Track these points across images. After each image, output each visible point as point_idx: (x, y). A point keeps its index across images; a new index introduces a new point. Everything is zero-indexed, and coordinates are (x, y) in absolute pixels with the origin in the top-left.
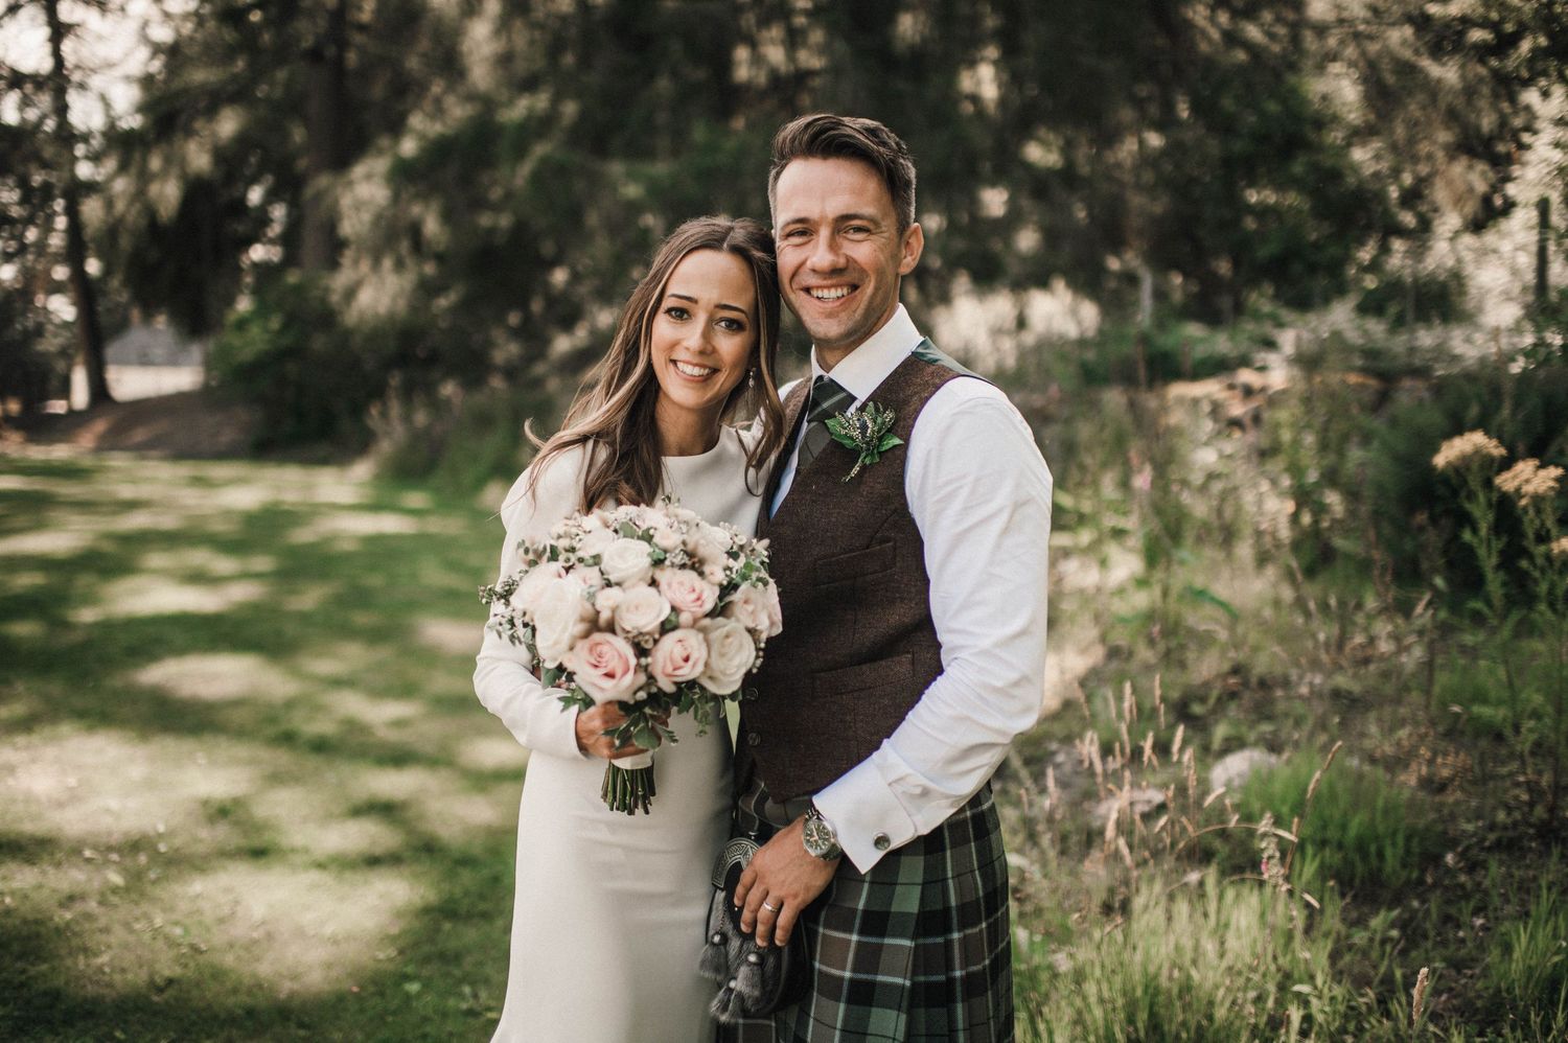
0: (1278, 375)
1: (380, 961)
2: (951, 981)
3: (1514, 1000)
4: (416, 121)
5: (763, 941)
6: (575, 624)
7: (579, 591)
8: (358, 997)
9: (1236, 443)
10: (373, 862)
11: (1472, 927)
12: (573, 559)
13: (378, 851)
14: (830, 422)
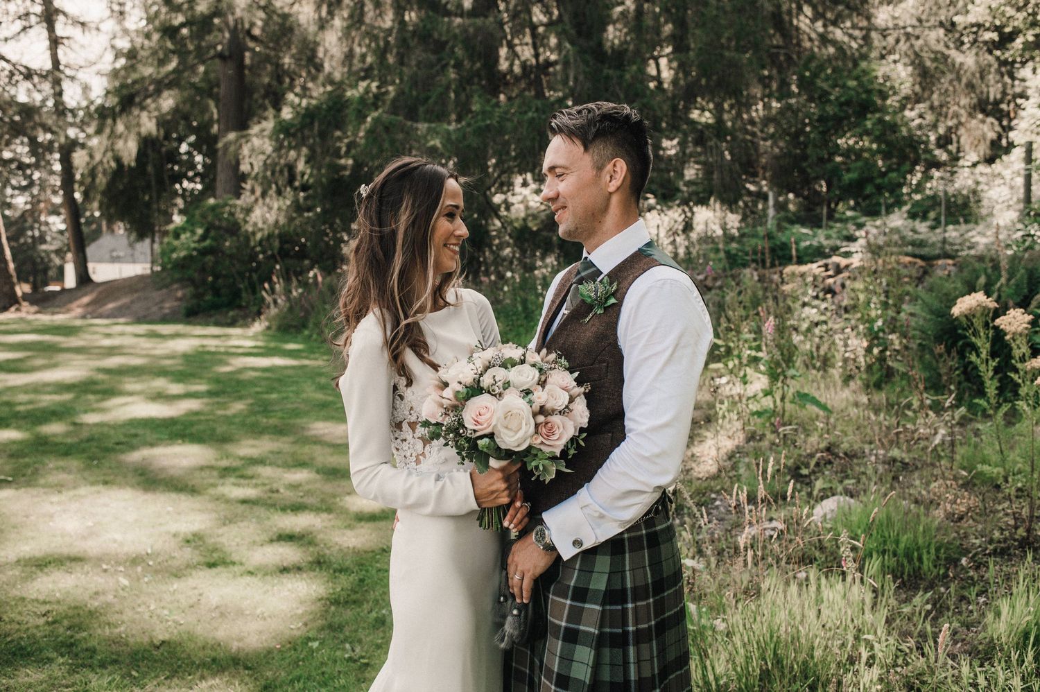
0: (858, 257)
1: (292, 629)
2: (626, 633)
3: (1001, 644)
4: (290, 98)
5: (518, 598)
8: (280, 651)
10: (282, 569)
11: (978, 603)
13: (286, 562)
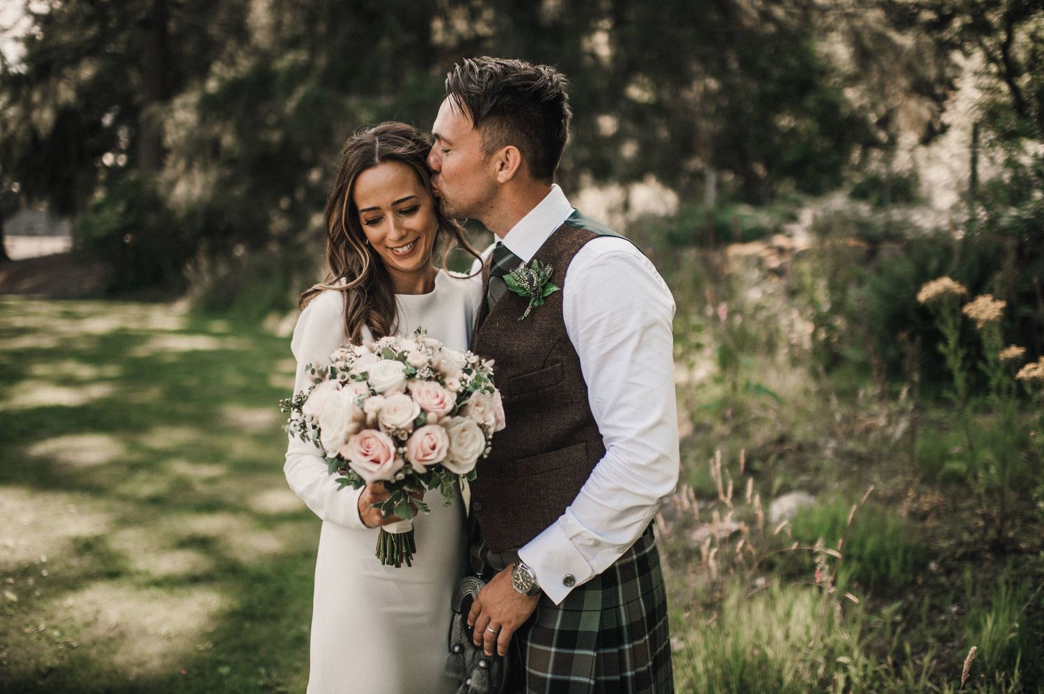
0: (801, 239)
1: (201, 651)
2: (624, 679)
3: (984, 664)
4: (217, 68)
5: (489, 652)
6: (349, 423)
7: (351, 400)
8: (186, 678)
9: (774, 284)
10: (193, 580)
11: (950, 613)
12: (347, 375)
13: (198, 572)
14: (506, 277)
